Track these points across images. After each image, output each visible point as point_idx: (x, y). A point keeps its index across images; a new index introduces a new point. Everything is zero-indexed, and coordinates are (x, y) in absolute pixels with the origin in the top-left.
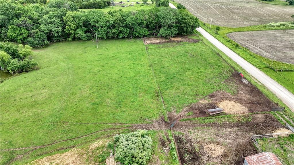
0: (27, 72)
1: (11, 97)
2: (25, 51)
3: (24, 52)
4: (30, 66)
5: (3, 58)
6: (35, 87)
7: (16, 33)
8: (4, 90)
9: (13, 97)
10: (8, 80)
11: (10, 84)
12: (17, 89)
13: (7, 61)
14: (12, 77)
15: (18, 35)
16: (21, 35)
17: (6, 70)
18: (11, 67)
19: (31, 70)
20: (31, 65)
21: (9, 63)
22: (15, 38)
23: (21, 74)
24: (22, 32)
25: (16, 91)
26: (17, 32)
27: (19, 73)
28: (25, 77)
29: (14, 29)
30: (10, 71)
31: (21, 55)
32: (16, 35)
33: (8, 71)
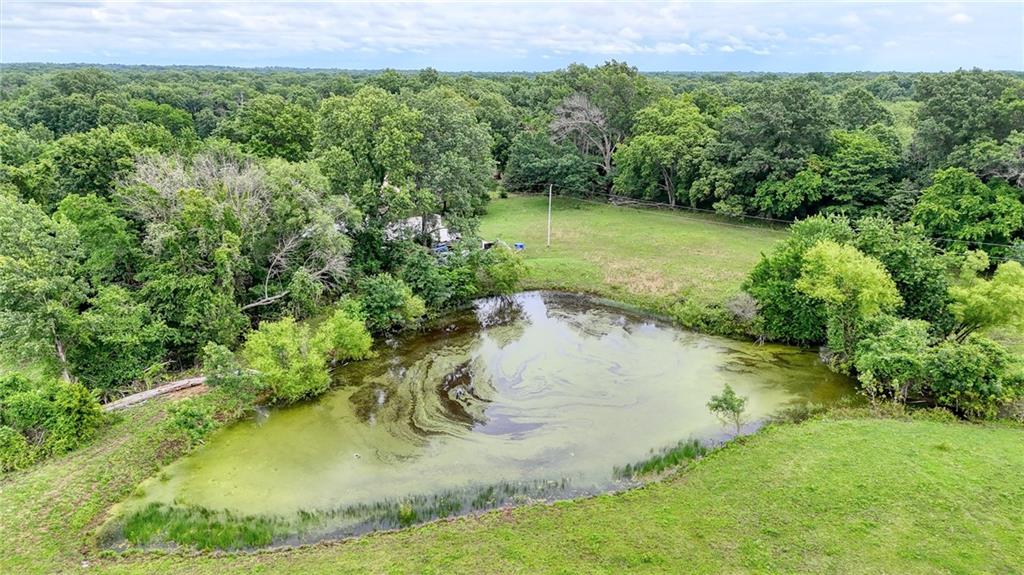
0: (960, 414)
1: (815, 550)
2: (988, 294)
3: (984, 299)
4: (999, 385)
5: (855, 293)
6: (1009, 560)
7: (958, 208)
8: (788, 476)
9: (825, 558)
10: (832, 423)
11: (837, 450)
12: (867, 503)
13: (868, 315)
14: (861, 411)
15: (963, 218)
16: (981, 218)
17: (843, 366)
18: (879, 354)
19: (992, 411)
20: (1008, 383)
21: (877, 333)
22: (947, 227)
23: (918, 413)
24: (991, 206)
25: (856, 522)
26: (964, 202)
27: (911, 403)
28: (941, 448)
29: (959, 188)
30: (866, 378)
31: (958, 309)
32: (956, 214)
33: (854, 372)
